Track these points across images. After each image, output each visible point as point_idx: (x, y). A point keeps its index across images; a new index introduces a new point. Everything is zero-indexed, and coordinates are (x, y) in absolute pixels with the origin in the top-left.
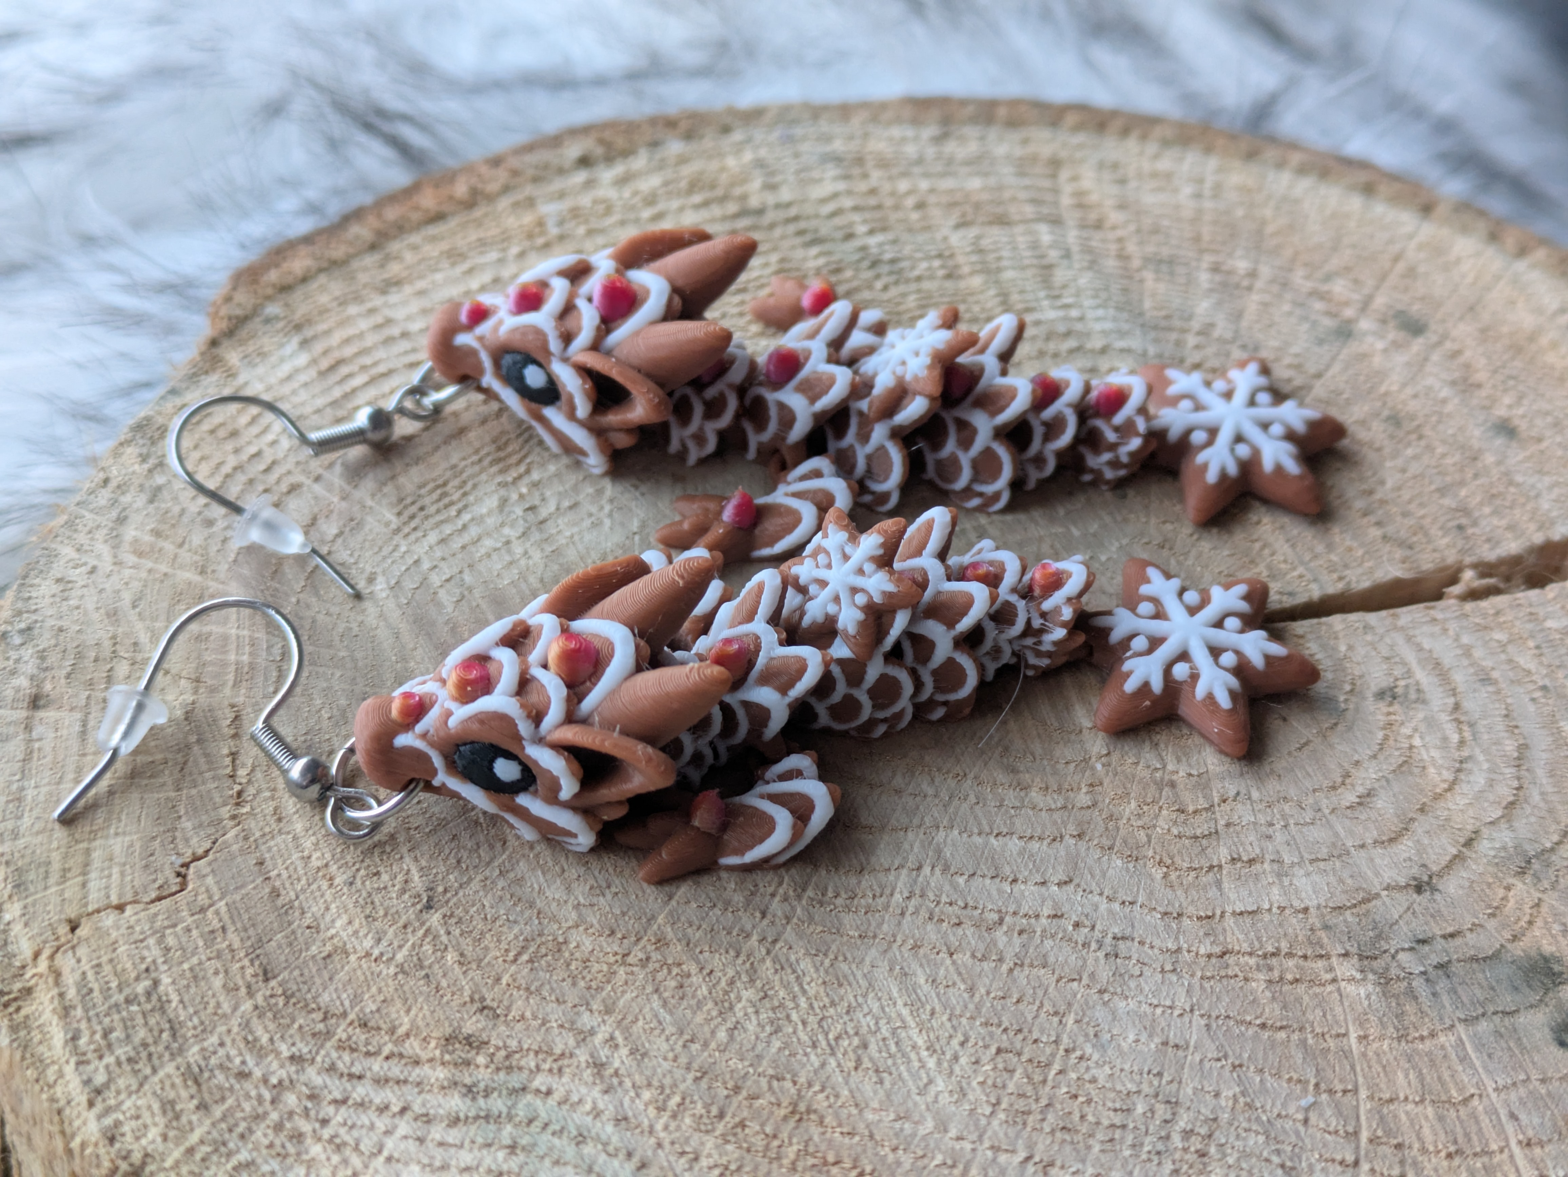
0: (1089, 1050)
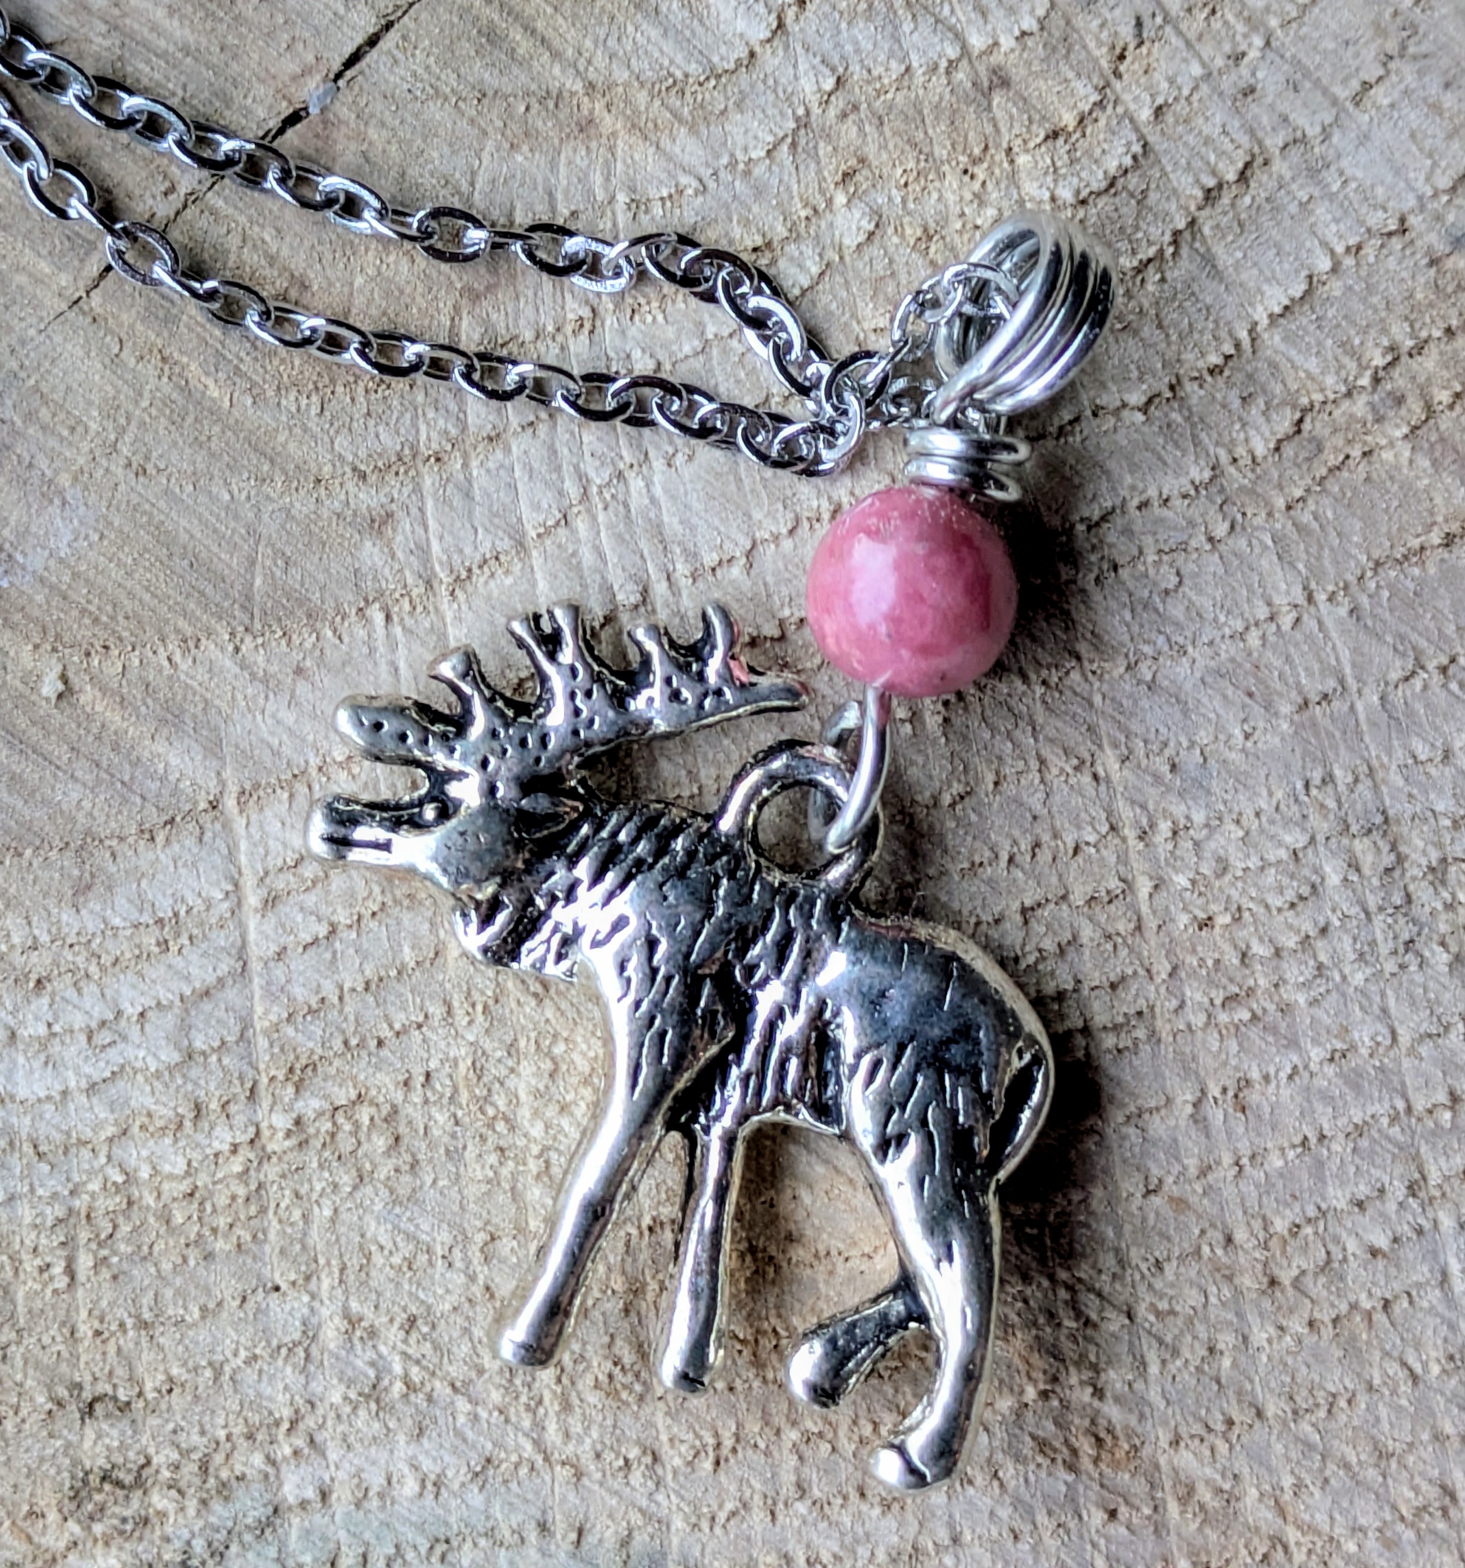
0: (1179, 810)
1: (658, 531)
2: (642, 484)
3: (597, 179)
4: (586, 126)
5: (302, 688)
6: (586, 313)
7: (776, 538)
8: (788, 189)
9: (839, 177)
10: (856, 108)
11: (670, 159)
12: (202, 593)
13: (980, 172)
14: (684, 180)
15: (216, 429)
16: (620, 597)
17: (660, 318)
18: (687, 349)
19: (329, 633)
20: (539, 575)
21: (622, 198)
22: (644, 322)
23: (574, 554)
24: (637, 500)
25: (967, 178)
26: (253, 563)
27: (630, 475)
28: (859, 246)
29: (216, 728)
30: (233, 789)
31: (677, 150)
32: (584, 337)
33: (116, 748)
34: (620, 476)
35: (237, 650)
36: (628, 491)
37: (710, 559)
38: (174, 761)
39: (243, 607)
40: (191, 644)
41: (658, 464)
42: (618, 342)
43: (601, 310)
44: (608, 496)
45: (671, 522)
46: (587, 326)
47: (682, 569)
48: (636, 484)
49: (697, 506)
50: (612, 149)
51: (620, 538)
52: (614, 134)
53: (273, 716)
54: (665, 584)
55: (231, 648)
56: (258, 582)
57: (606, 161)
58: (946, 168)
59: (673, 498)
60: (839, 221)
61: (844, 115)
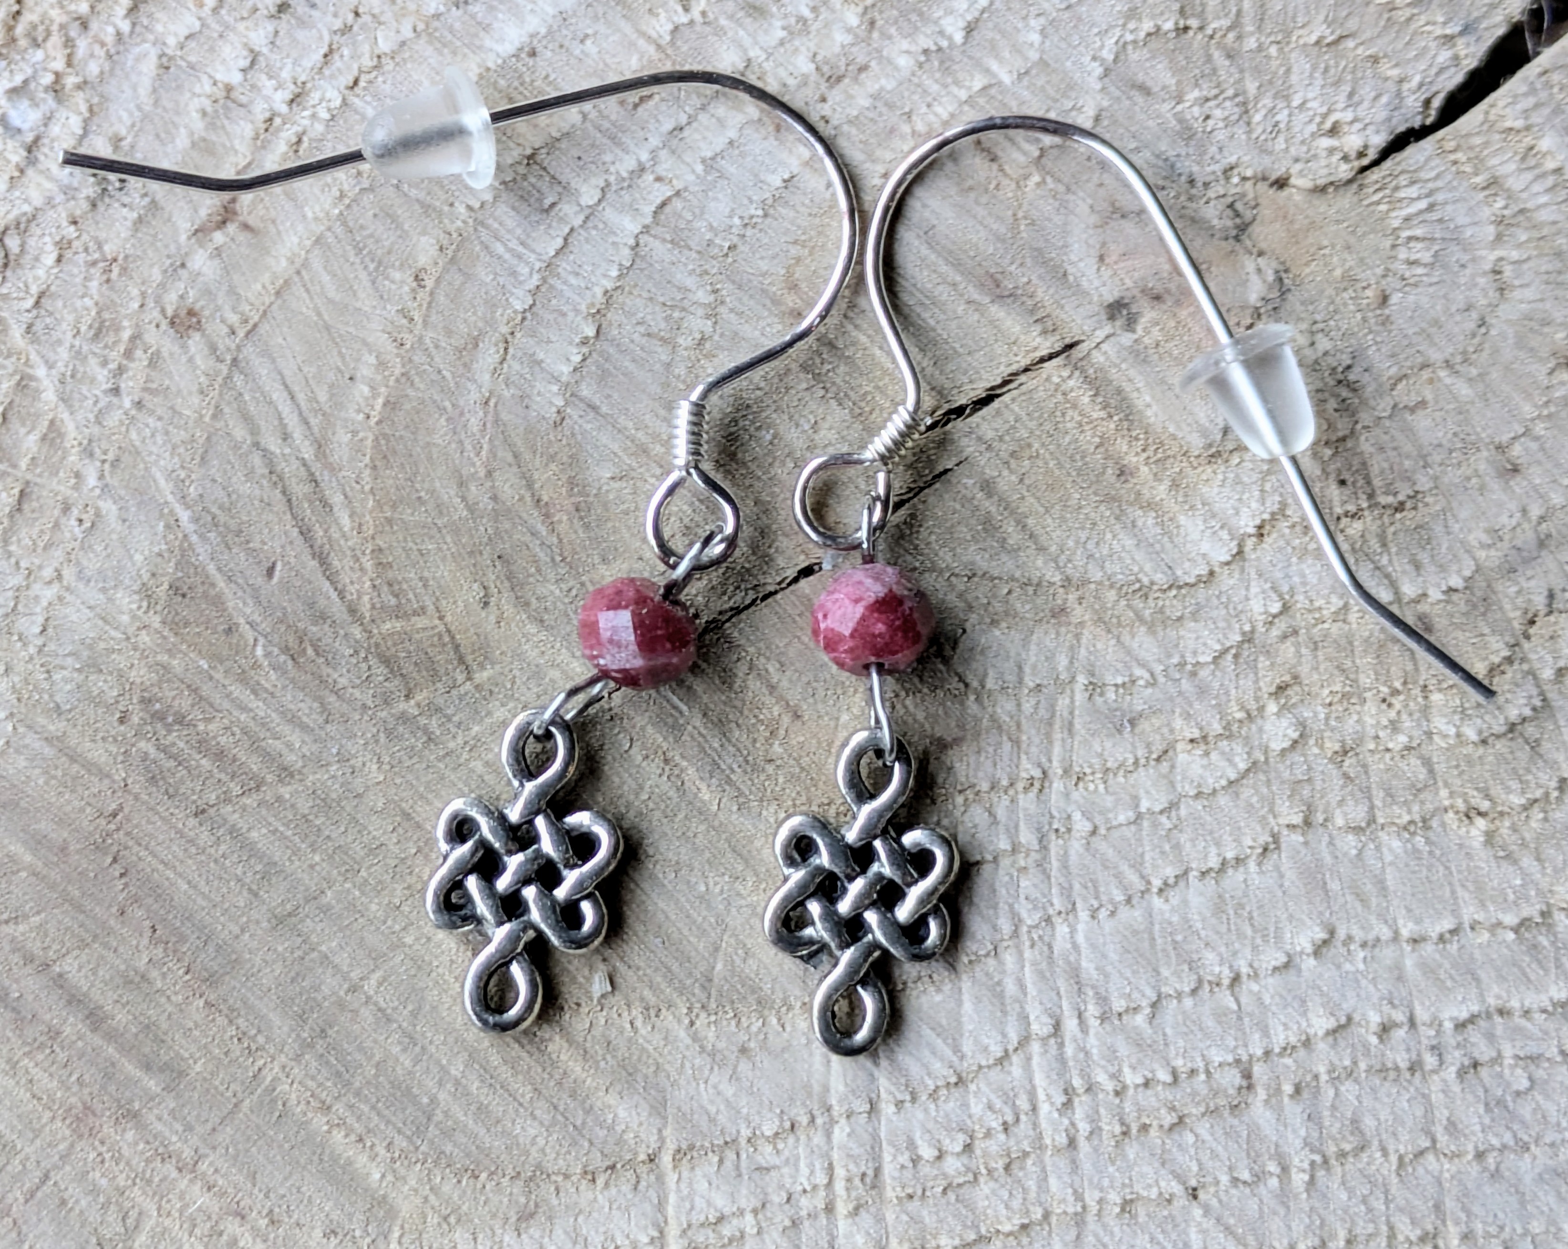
1: (1075, 974)
2: (1067, 930)
3: (1062, 661)
4: (1060, 613)
5: (744, 1067)
6: (1037, 773)
7: (1179, 996)
8: (1227, 693)
9: (1273, 689)
10: (1295, 632)
11: (1129, 652)
12: (669, 970)
13: (1398, 702)
14: (1138, 672)
15: (702, 828)
16: (1035, 1027)
17: (1101, 787)
18: (1122, 819)
19: (774, 1021)
20: (966, 997)
21: (1082, 679)
22: (1086, 789)
23: (999, 983)
24: (1061, 943)
25: (1384, 706)
26: (717, 949)
27: (1057, 920)
28: (1283, 751)
29: (664, 1091)
30: (671, 1146)
31: (1135, 645)
32: (1033, 794)
33: (573, 1095)
34: (1048, 920)
35: (692, 1023)
36: (1053, 935)
37: (1118, 1005)
38: (622, 1113)
39: (703, 987)
40: (652, 1013)
41: (1083, 915)
42: (1062, 804)
43: (1050, 773)
44: (1036, 937)
45: (1088, 966)
46: (1037, 785)
47: (1092, 1010)
48: (1062, 930)
49: (1113, 956)
50: (1078, 637)
51: (1041, 974)
52: (1082, 624)
53: (715, 1087)
54: (1075, 1021)
55: (687, 1021)
56: (719, 966)
57: (1072, 648)
58: (1368, 695)
59: (1093, 946)
60: (1268, 727)
61: (1285, 637)
